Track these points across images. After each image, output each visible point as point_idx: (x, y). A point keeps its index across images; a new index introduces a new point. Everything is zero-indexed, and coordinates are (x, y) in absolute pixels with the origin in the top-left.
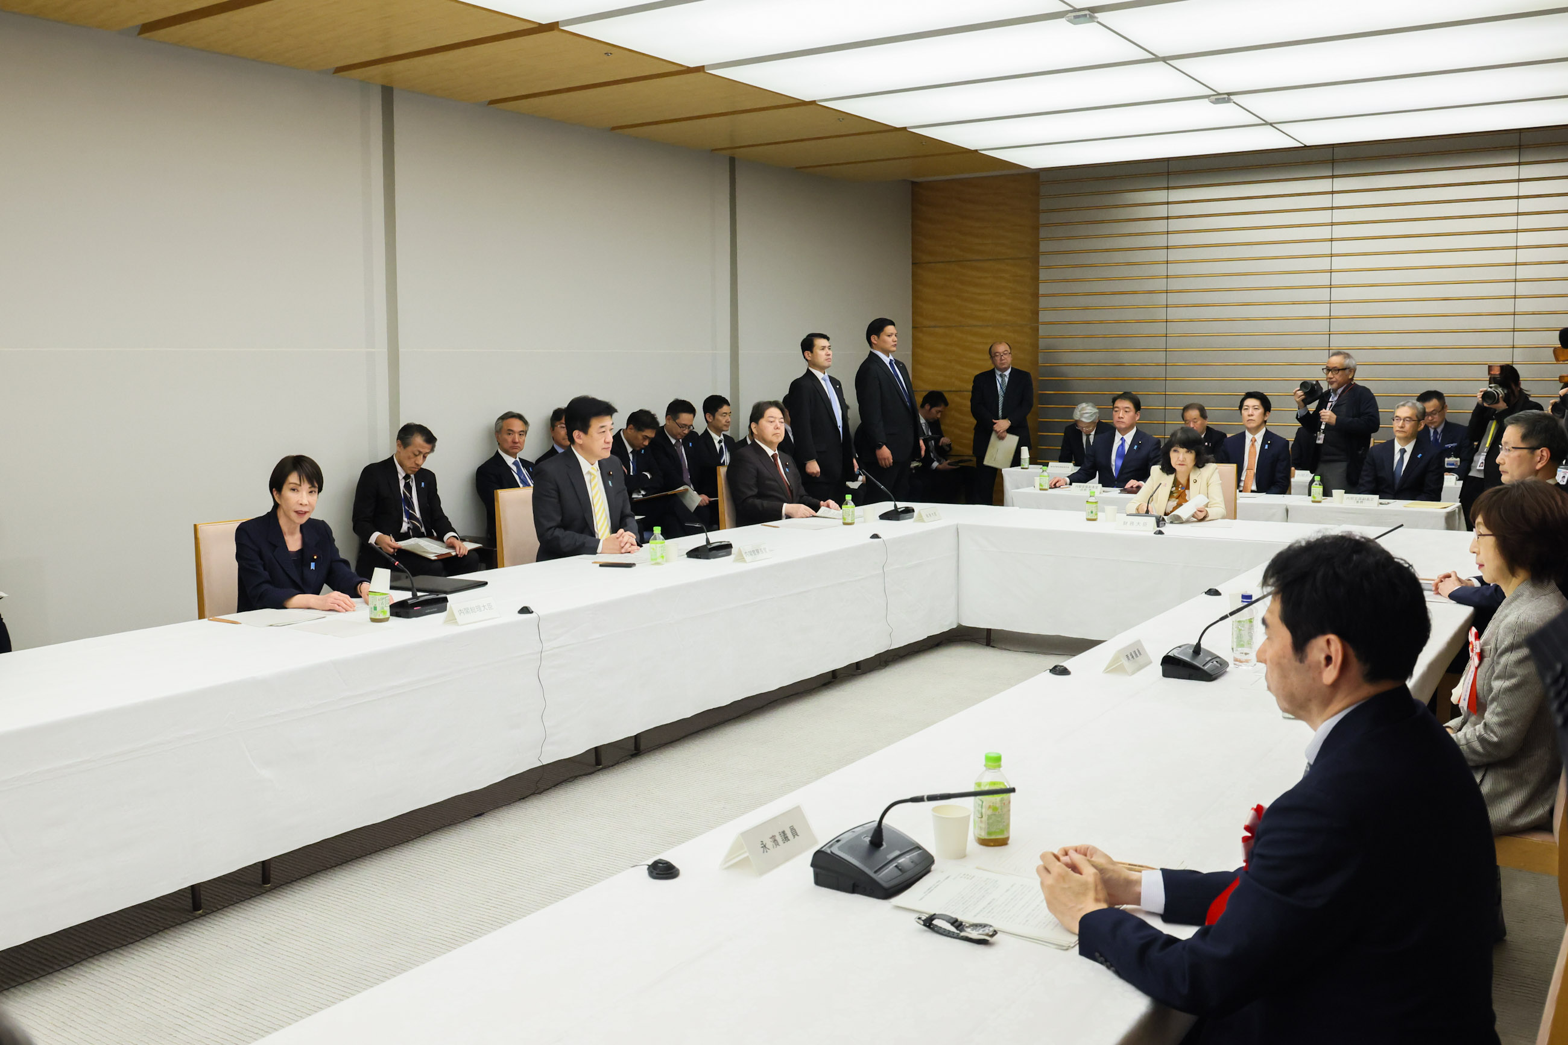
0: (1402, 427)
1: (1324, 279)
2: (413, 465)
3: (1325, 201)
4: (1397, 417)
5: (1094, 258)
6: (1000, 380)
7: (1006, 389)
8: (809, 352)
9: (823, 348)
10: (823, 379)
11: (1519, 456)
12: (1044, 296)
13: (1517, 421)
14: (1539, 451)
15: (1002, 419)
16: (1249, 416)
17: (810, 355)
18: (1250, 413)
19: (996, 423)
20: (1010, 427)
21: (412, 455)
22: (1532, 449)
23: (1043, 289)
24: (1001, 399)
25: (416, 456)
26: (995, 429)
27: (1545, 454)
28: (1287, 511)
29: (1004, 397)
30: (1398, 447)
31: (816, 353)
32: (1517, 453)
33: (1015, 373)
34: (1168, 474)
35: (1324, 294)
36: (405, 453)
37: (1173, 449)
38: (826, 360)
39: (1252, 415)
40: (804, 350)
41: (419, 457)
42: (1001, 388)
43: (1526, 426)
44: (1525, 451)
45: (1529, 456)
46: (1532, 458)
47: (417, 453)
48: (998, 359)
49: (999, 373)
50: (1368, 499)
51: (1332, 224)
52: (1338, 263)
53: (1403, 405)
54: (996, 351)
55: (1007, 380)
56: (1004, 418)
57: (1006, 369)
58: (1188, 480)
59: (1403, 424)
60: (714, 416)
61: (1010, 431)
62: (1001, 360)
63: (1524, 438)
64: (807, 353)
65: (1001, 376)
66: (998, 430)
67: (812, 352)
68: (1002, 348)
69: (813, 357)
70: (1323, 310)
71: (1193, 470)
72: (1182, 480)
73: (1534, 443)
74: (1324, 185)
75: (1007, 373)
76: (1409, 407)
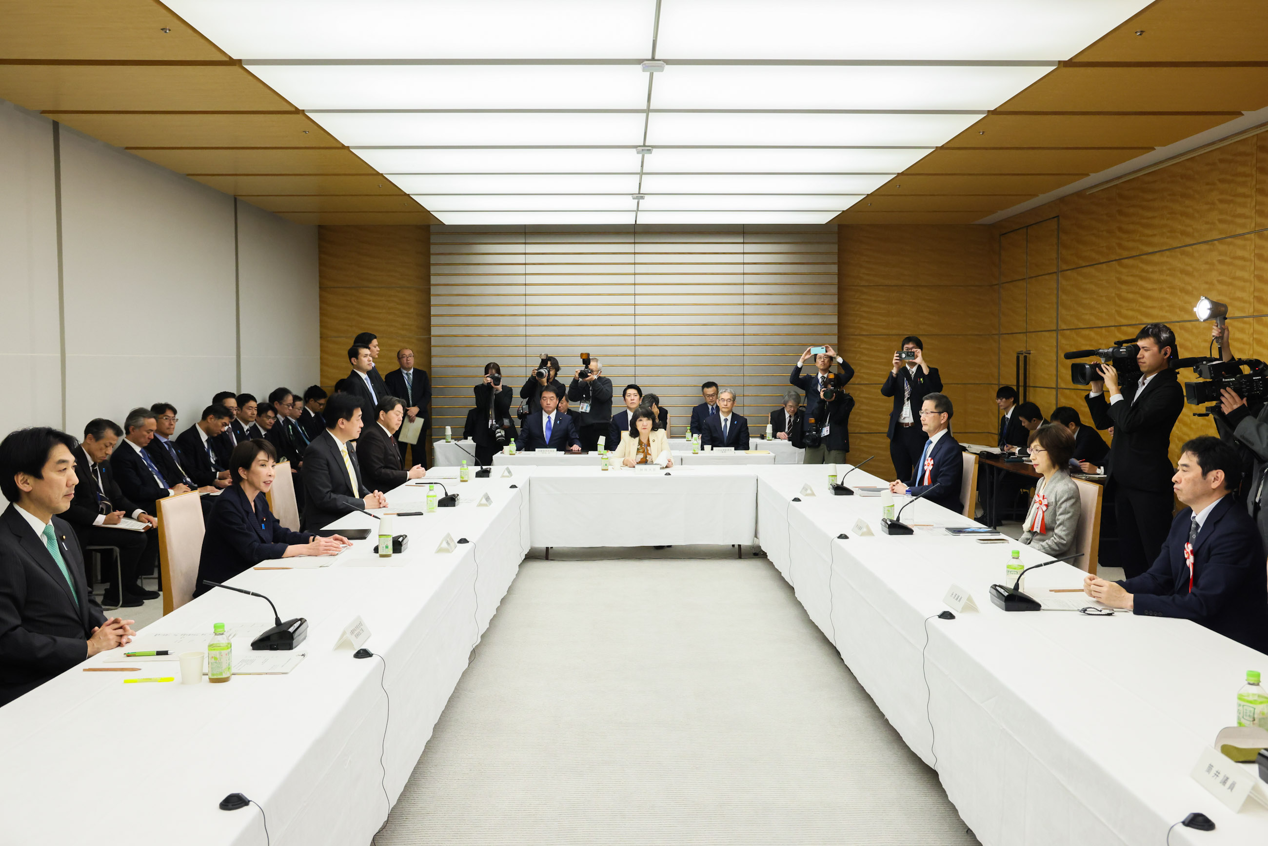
0: (726, 405)
1: (630, 310)
2: (104, 455)
3: (630, 259)
4: (722, 399)
5: (473, 290)
6: (407, 378)
7: (412, 384)
8: (355, 359)
9: (366, 355)
10: (365, 379)
11: (934, 416)
12: (434, 316)
13: (931, 398)
14: (942, 414)
15: (413, 406)
16: (631, 400)
17: (356, 361)
18: (632, 398)
19: (408, 410)
20: (419, 412)
21: (103, 446)
22: (940, 413)
23: (433, 311)
24: (410, 391)
25: (107, 447)
26: (409, 414)
27: (945, 415)
28: (682, 459)
29: (412, 390)
30: (722, 417)
31: (361, 359)
32: (933, 415)
33: (416, 371)
34: (634, 438)
35: (630, 320)
36: (94, 445)
37: (638, 420)
38: (368, 365)
39: (634, 400)
40: (350, 357)
41: (109, 448)
42: (408, 383)
43: (936, 401)
44: (937, 414)
45: (938, 416)
46: (940, 418)
47: (108, 444)
48: (405, 359)
49: (406, 372)
50: (728, 450)
51: (635, 274)
52: (639, 300)
53: (725, 392)
54: (403, 354)
55: (411, 376)
56: (414, 406)
57: (409, 369)
58: (649, 440)
59: (727, 403)
60: (242, 409)
61: (419, 415)
62: (407, 360)
63: (936, 407)
64: (353, 360)
65: (407, 374)
66: (411, 415)
67: (357, 358)
68: (408, 352)
69: (358, 362)
70: (630, 330)
71: (651, 433)
72: (645, 441)
73: (941, 410)
74: (629, 248)
75: (411, 371)
76: (728, 392)
